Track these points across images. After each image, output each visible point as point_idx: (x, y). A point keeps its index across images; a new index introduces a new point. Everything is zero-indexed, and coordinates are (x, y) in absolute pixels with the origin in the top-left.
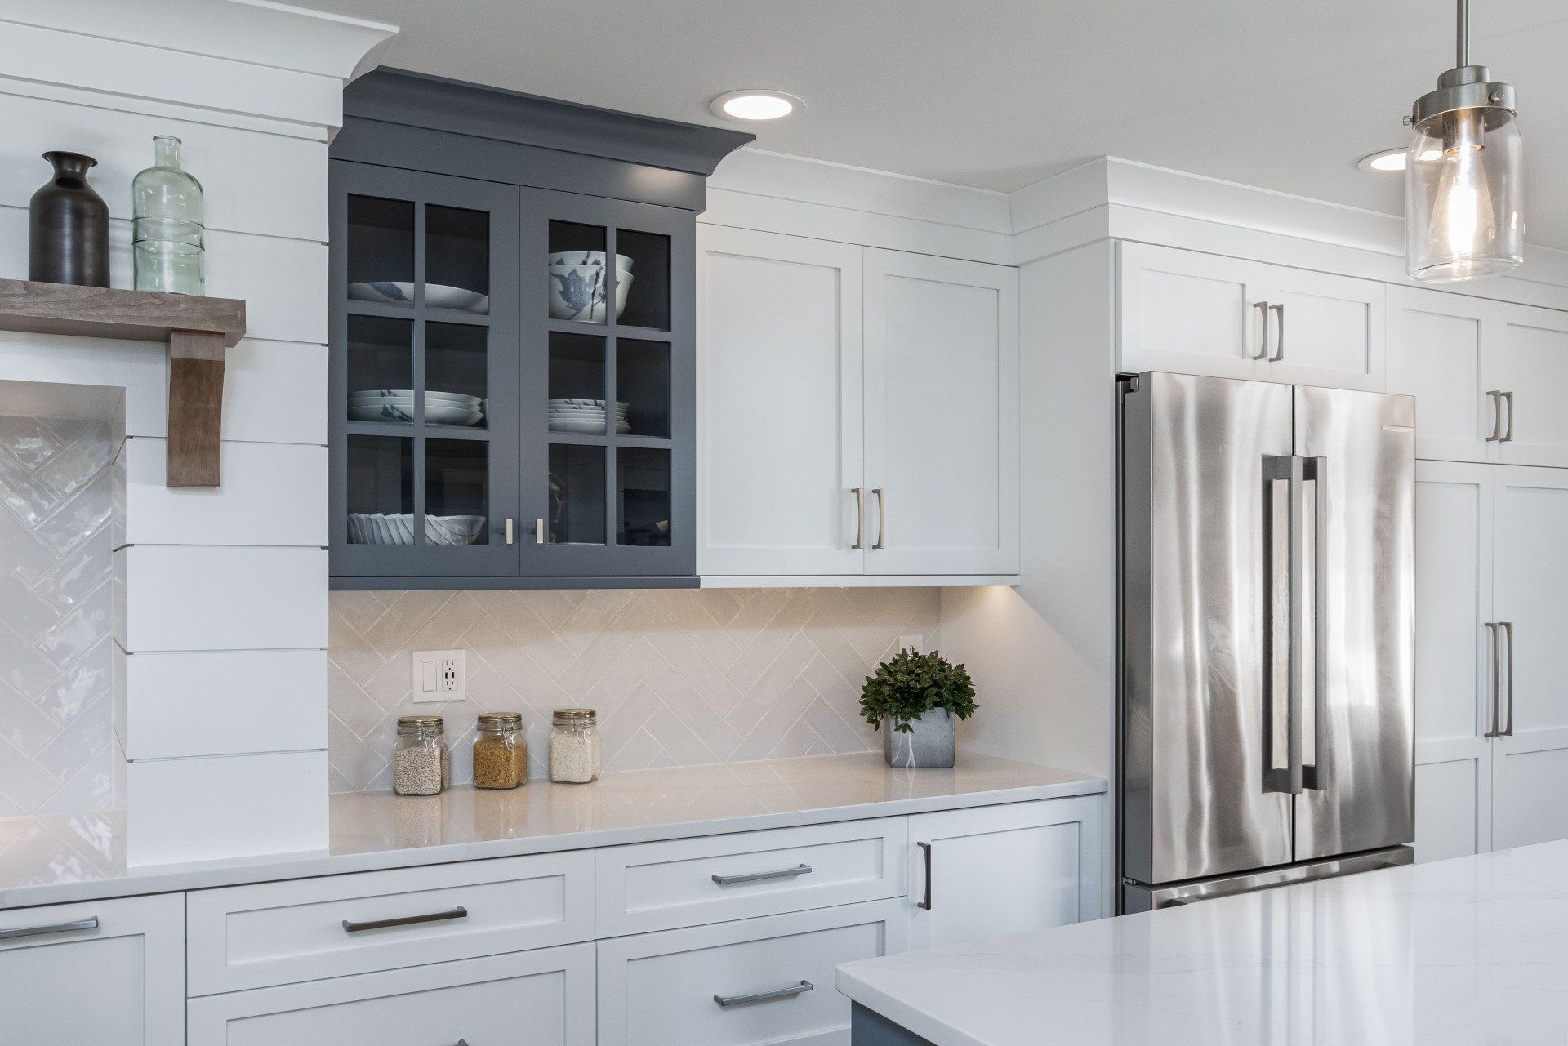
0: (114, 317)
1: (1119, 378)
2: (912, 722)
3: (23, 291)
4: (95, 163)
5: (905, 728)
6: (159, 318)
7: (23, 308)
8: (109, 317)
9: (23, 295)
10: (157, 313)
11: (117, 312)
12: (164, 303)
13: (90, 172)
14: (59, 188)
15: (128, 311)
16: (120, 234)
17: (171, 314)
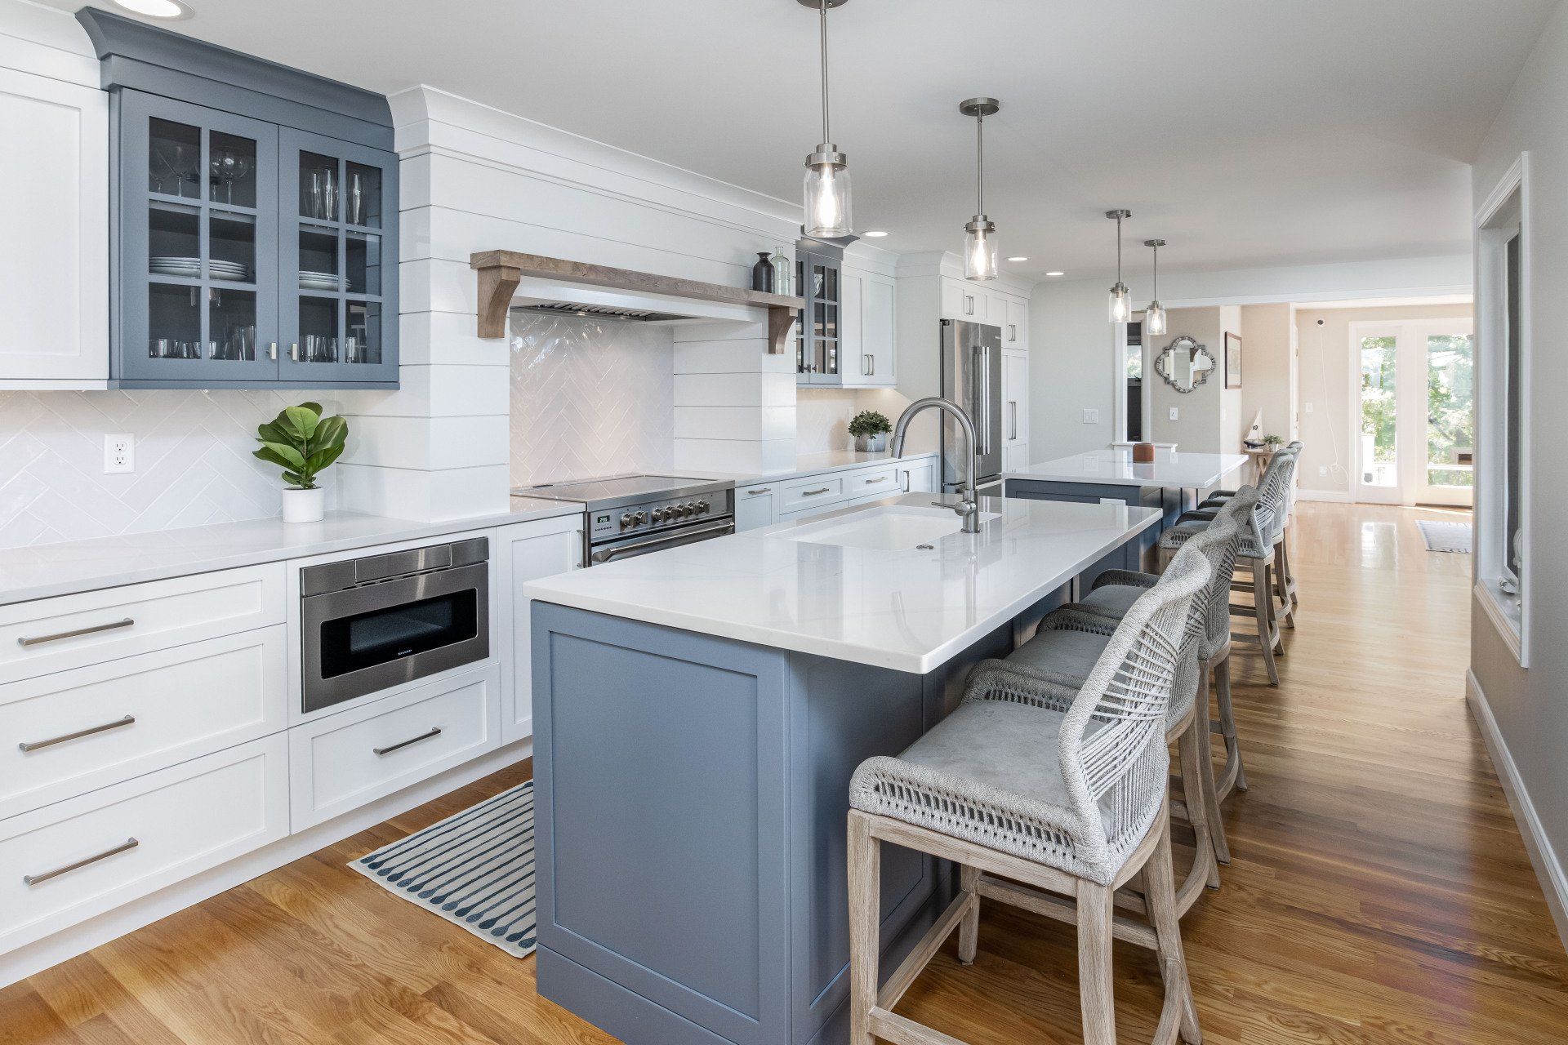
1: (941, 320)
2: (876, 435)
5: (872, 438)
14: (761, 263)
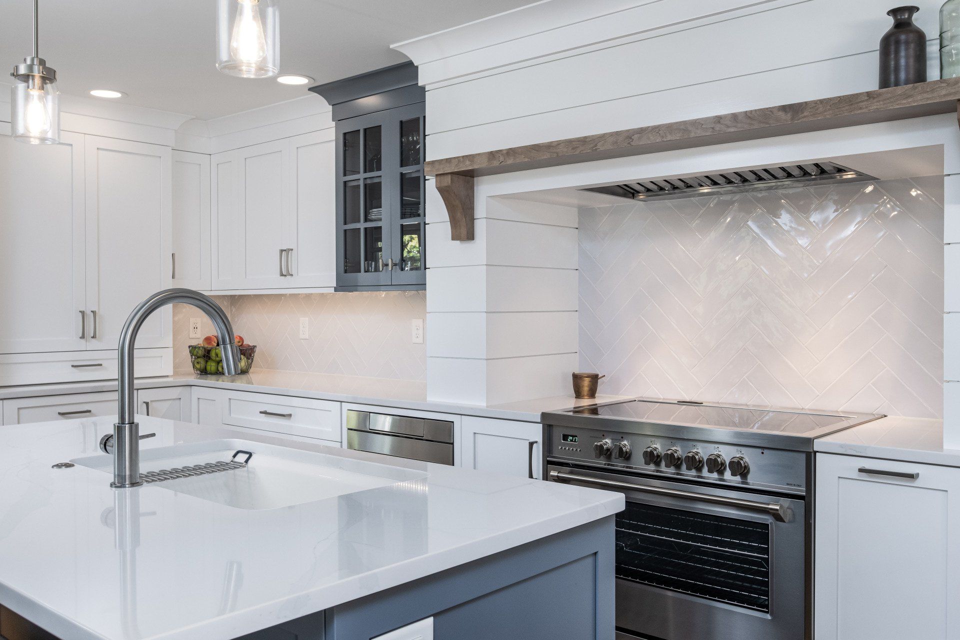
0: (917, 101)
3: (866, 98)
4: (917, 9)
6: (945, 95)
7: (867, 107)
8: (914, 101)
9: (867, 100)
10: (944, 92)
11: (919, 97)
12: (948, 85)
13: (915, 16)
14: (895, 30)
15: (926, 96)
16: (933, 49)
17: (953, 91)
